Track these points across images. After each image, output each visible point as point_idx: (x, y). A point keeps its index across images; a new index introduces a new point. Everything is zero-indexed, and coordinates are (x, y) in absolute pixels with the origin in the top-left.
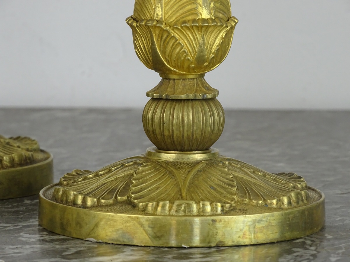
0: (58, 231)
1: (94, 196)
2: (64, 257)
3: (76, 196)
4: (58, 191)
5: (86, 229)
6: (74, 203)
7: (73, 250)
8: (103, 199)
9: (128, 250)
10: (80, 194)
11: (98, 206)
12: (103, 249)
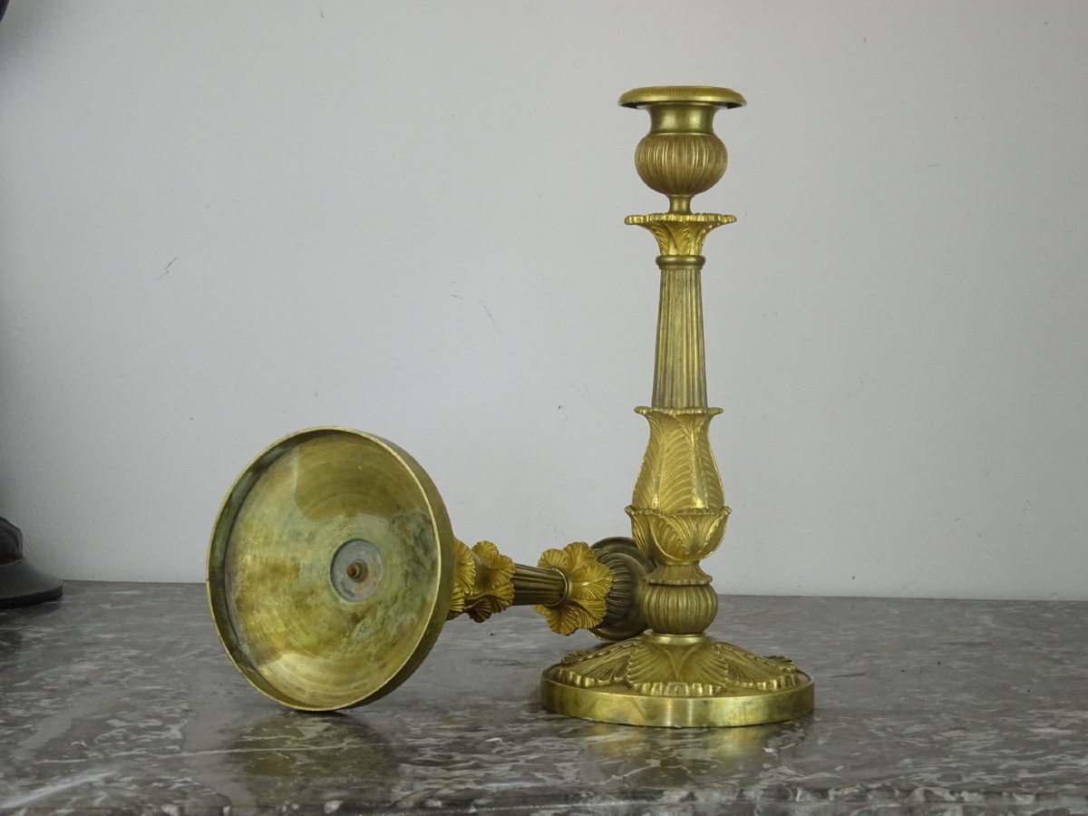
0: (557, 709)
1: (592, 677)
2: (561, 736)
3: (575, 677)
4: (559, 671)
5: (583, 708)
6: (573, 684)
7: (570, 729)
8: (600, 679)
9: (622, 729)
10: (579, 674)
11: (595, 687)
12: (599, 728)
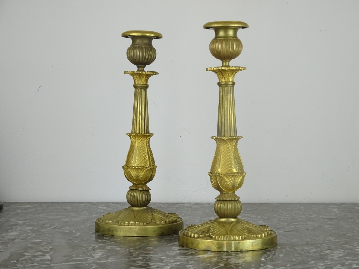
0: (185, 246)
1: (198, 234)
2: (187, 256)
3: (191, 234)
4: (185, 232)
5: (195, 245)
6: (190, 236)
7: (190, 253)
8: (200, 235)
9: (209, 252)
10: (193, 233)
11: (199, 237)
12: (201, 252)
